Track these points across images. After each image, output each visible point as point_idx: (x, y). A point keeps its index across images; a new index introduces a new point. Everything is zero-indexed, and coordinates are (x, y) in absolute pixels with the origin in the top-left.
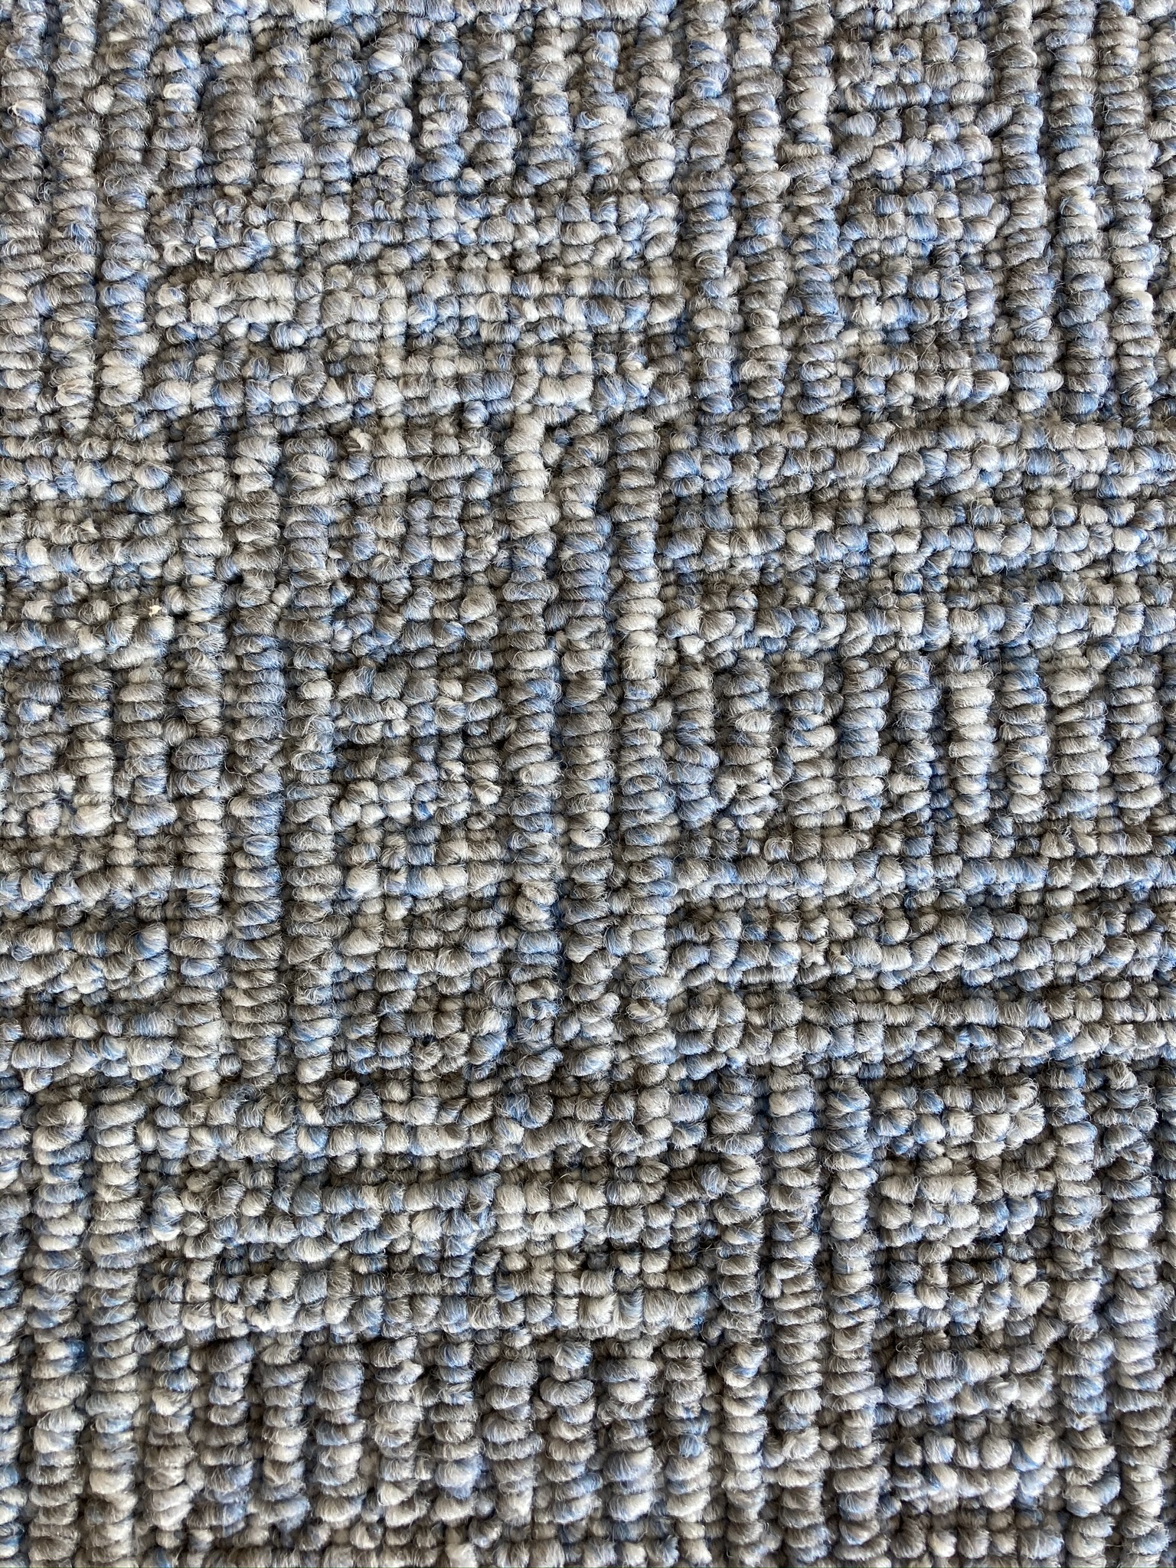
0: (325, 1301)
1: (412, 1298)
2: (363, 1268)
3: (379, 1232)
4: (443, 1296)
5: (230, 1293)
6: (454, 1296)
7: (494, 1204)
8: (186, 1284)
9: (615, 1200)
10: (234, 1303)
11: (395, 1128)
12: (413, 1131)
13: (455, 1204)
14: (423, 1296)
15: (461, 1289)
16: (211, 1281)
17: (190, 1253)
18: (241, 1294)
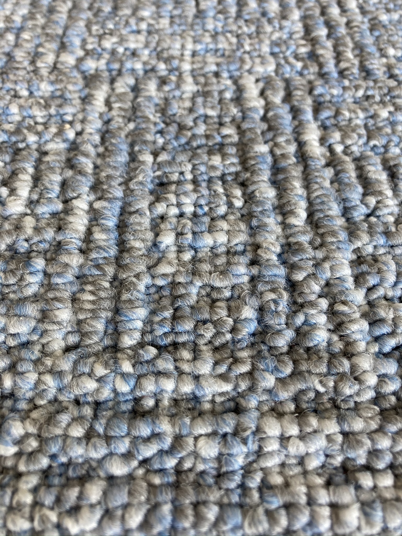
0: (126, 507)
1: (196, 505)
2: (157, 480)
3: (171, 451)
4: (221, 505)
5: (49, 500)
6: (230, 505)
7: (258, 430)
8: (15, 492)
9: (346, 428)
10: (52, 509)
11: (184, 376)
12: (197, 378)
13: (228, 429)
14: (205, 503)
15: (235, 498)
16: (35, 490)
17: (22, 468)
18: (58, 501)
